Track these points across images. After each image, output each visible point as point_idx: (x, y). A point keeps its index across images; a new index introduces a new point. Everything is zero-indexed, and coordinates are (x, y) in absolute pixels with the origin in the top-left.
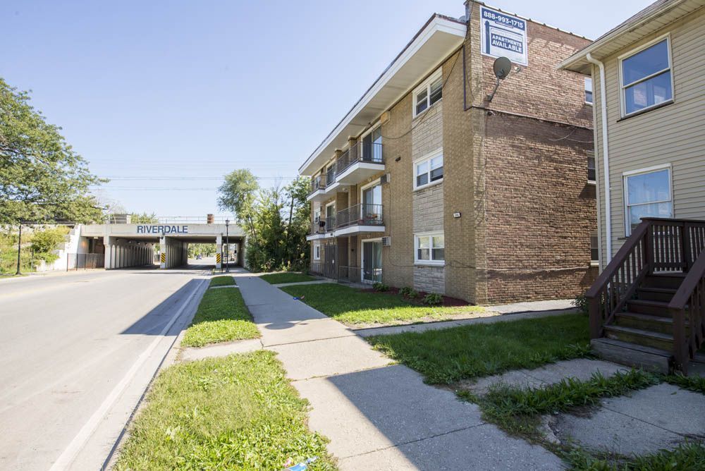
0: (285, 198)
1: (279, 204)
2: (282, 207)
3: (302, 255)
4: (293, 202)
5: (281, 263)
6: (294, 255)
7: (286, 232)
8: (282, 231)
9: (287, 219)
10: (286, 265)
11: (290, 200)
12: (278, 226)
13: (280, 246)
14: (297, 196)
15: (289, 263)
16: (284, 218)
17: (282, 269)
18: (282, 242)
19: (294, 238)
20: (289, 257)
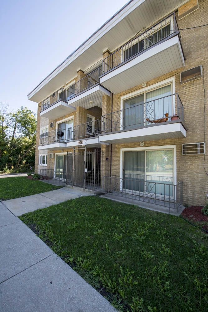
0: (10, 121)
1: (4, 125)
2: (7, 128)
3: (24, 162)
4: (15, 125)
5: (5, 167)
6: (17, 162)
7: (9, 145)
8: (6, 144)
9: (10, 137)
10: (10, 168)
11: (14, 123)
12: (3, 140)
13: (4, 154)
14: (19, 121)
15: (12, 167)
16: (9, 135)
17: (5, 172)
18: (5, 152)
19: (16, 150)
20: (12, 163)
